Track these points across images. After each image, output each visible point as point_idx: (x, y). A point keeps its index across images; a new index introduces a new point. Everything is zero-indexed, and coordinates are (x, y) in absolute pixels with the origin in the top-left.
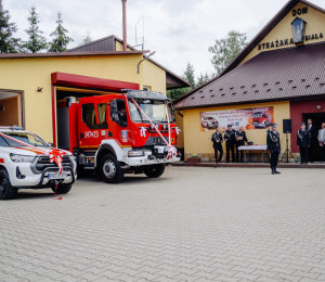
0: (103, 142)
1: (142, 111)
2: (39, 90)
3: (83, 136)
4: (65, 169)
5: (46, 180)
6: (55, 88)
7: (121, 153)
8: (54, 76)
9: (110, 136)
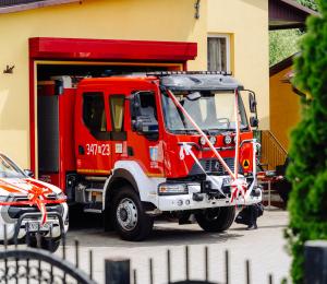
0: (119, 165)
1: (185, 113)
2: (9, 71)
3: (83, 150)
4: (49, 216)
5: (22, 233)
6: (36, 63)
7: (147, 187)
8: (34, 43)
9: (131, 154)
